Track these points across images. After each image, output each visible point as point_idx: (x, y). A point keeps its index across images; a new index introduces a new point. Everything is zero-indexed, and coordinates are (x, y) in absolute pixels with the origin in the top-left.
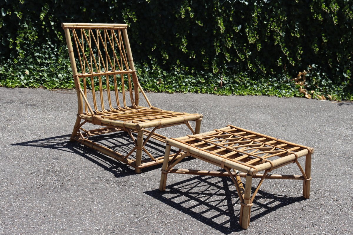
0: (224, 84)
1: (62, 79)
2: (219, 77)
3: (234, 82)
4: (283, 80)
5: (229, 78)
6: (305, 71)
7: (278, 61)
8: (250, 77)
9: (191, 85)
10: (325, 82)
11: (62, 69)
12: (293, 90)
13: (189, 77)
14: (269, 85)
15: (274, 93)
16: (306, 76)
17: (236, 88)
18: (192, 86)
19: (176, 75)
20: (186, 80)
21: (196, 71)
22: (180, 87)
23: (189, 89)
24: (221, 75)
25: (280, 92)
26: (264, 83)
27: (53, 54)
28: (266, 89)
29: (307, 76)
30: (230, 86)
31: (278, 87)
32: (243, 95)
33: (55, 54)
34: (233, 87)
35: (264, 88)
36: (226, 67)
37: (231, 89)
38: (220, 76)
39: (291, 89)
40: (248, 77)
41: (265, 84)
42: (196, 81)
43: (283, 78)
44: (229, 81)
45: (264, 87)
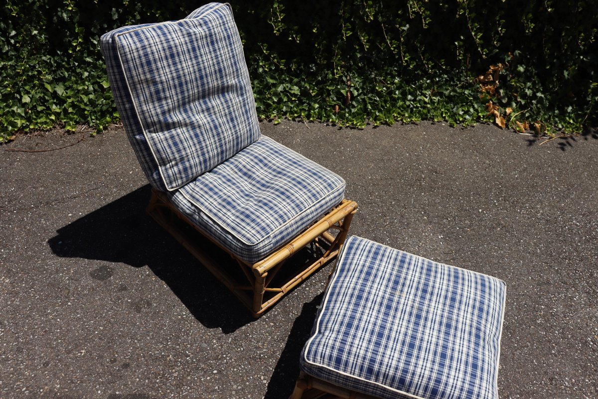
0: (353, 98)
1: (31, 106)
2: (344, 79)
3: (373, 91)
4: (460, 81)
5: (364, 83)
6: (500, 65)
7: (456, 43)
8: (401, 76)
9: (290, 100)
10: (531, 87)
11: (30, 79)
12: (476, 106)
13: (285, 80)
14: (434, 94)
15: (442, 114)
16: (500, 73)
17: (375, 106)
18: (292, 103)
19: (261, 74)
20: (280, 89)
21: (299, 65)
22: (268, 109)
23: (284, 109)
24: (348, 74)
25: (452, 109)
26: (426, 89)
27: (9, 43)
28: (429, 106)
29: (502, 74)
30: (364, 100)
31: (450, 99)
32: (386, 123)
33: (11, 43)
34: (369, 103)
35: (425, 103)
36: (359, 55)
37: (365, 110)
38: (346, 77)
39: (472, 103)
40: (399, 76)
41: (428, 93)
42: (300, 87)
43: (461, 77)
44: (363, 88)
45: (425, 99)
